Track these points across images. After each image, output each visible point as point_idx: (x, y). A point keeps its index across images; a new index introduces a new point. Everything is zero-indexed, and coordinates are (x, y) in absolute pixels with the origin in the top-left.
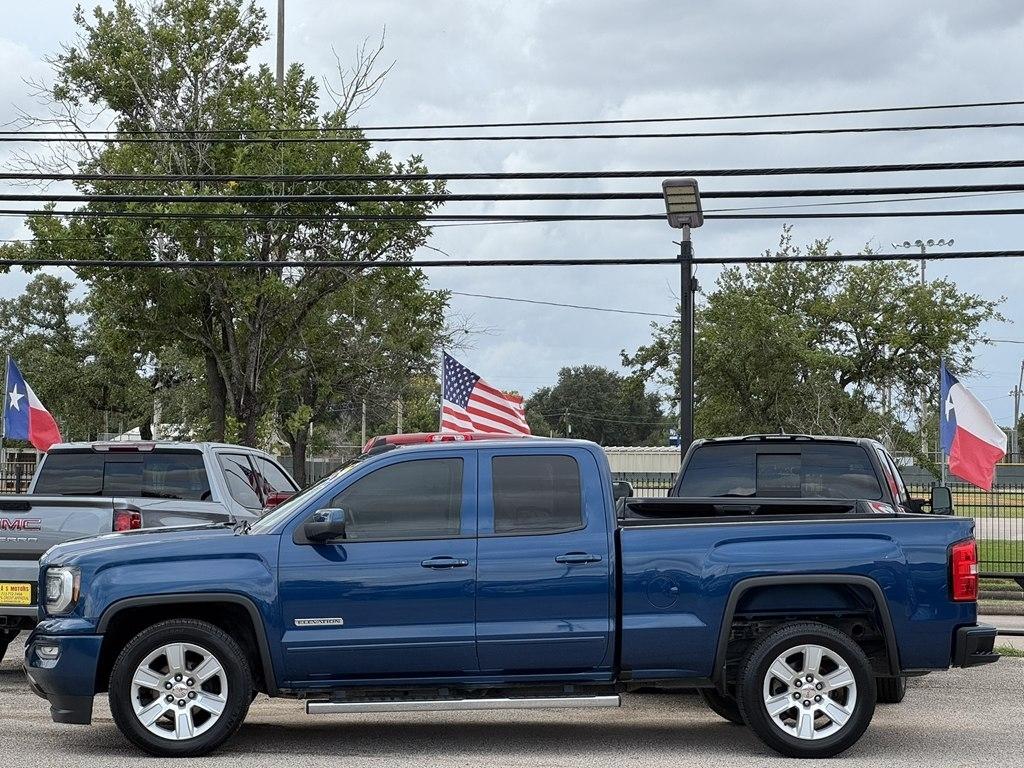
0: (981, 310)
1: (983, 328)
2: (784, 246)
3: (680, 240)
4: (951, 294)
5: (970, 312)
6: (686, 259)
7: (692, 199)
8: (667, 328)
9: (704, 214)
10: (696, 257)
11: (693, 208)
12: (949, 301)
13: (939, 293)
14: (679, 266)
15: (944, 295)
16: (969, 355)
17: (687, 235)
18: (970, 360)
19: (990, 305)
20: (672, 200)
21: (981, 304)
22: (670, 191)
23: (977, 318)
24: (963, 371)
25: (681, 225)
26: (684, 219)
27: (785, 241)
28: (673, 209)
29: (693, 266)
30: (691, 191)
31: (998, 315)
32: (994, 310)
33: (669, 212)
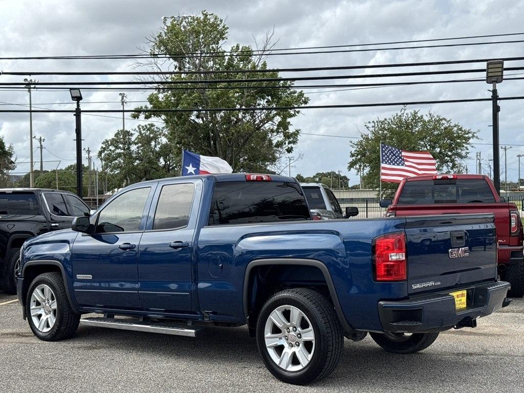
0: (470, 135)
1: (471, 141)
3: (491, 89)
4: (461, 129)
5: (467, 136)
6: (495, 98)
7: (500, 69)
9: (504, 77)
10: (500, 97)
11: (500, 74)
12: (460, 132)
13: (455, 129)
14: (491, 101)
15: (458, 130)
16: (468, 151)
17: (494, 86)
18: (468, 153)
19: (474, 133)
20: (490, 71)
21: (470, 133)
22: (490, 66)
23: (469, 138)
24: (465, 157)
25: (492, 82)
26: (494, 79)
27: (403, 111)
28: (490, 75)
29: (498, 101)
30: (500, 65)
31: (477, 137)
32: (475, 135)
33: (488, 77)
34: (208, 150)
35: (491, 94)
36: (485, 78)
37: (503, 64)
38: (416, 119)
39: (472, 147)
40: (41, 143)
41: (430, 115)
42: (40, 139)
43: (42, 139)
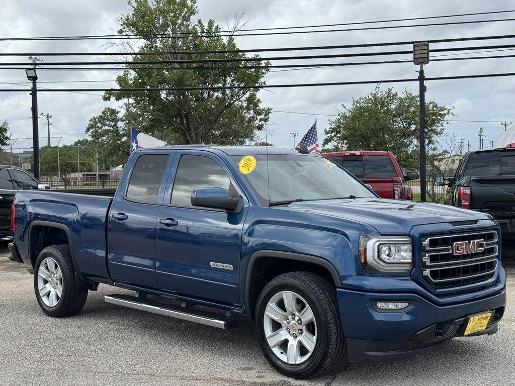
0: (446, 112)
1: (446, 118)
2: (377, 90)
3: (419, 70)
4: (436, 106)
5: (442, 112)
6: (422, 78)
7: (426, 51)
8: (334, 121)
9: (430, 59)
10: (426, 77)
11: (426, 55)
12: (435, 109)
13: (431, 105)
14: (419, 82)
15: (433, 107)
16: (443, 128)
17: (421, 67)
18: (443, 129)
19: (449, 110)
20: (416, 52)
21: (445, 109)
22: (416, 48)
23: (445, 115)
24: (440, 134)
25: (420, 63)
26: (421, 61)
27: (377, 89)
28: (417, 56)
29: (425, 81)
30: (426, 48)
31: (452, 113)
32: (451, 111)
33: (415, 58)
34: (180, 128)
35: (418, 74)
36: (413, 60)
37: (428, 46)
38: (391, 96)
39: (448, 123)
40: (48, 120)
41: (407, 92)
42: (48, 115)
43: (49, 115)
